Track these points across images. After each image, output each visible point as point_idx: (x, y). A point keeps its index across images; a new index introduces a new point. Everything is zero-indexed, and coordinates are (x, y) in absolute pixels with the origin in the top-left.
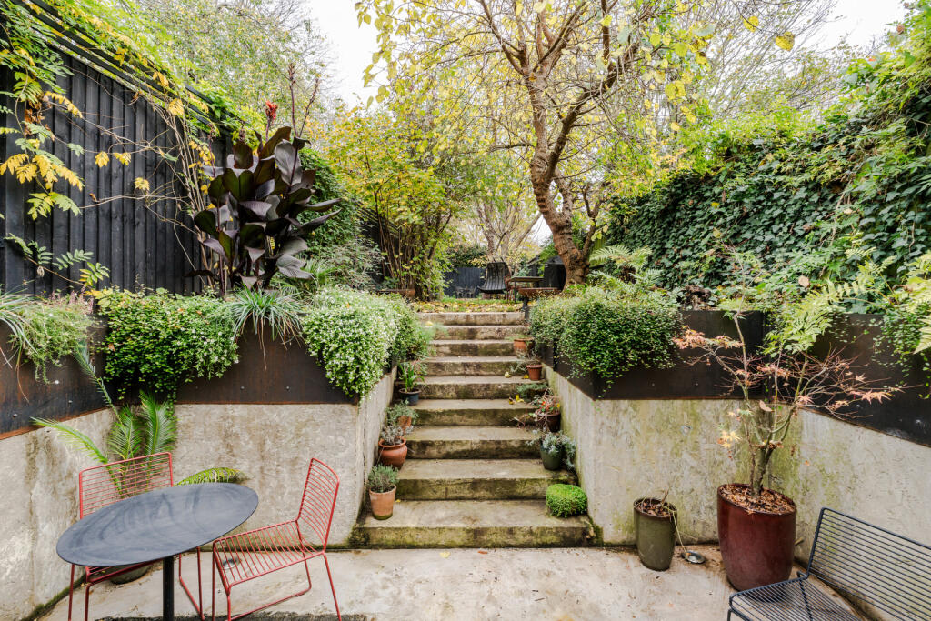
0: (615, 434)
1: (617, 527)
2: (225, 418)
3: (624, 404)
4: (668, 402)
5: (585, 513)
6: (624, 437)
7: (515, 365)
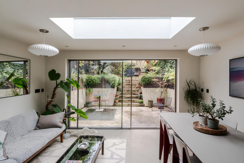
0: (146, 92)
1: (147, 104)
2: (98, 90)
3: (148, 88)
4: (153, 88)
5: (143, 103)
6: (148, 93)
7: (136, 87)
